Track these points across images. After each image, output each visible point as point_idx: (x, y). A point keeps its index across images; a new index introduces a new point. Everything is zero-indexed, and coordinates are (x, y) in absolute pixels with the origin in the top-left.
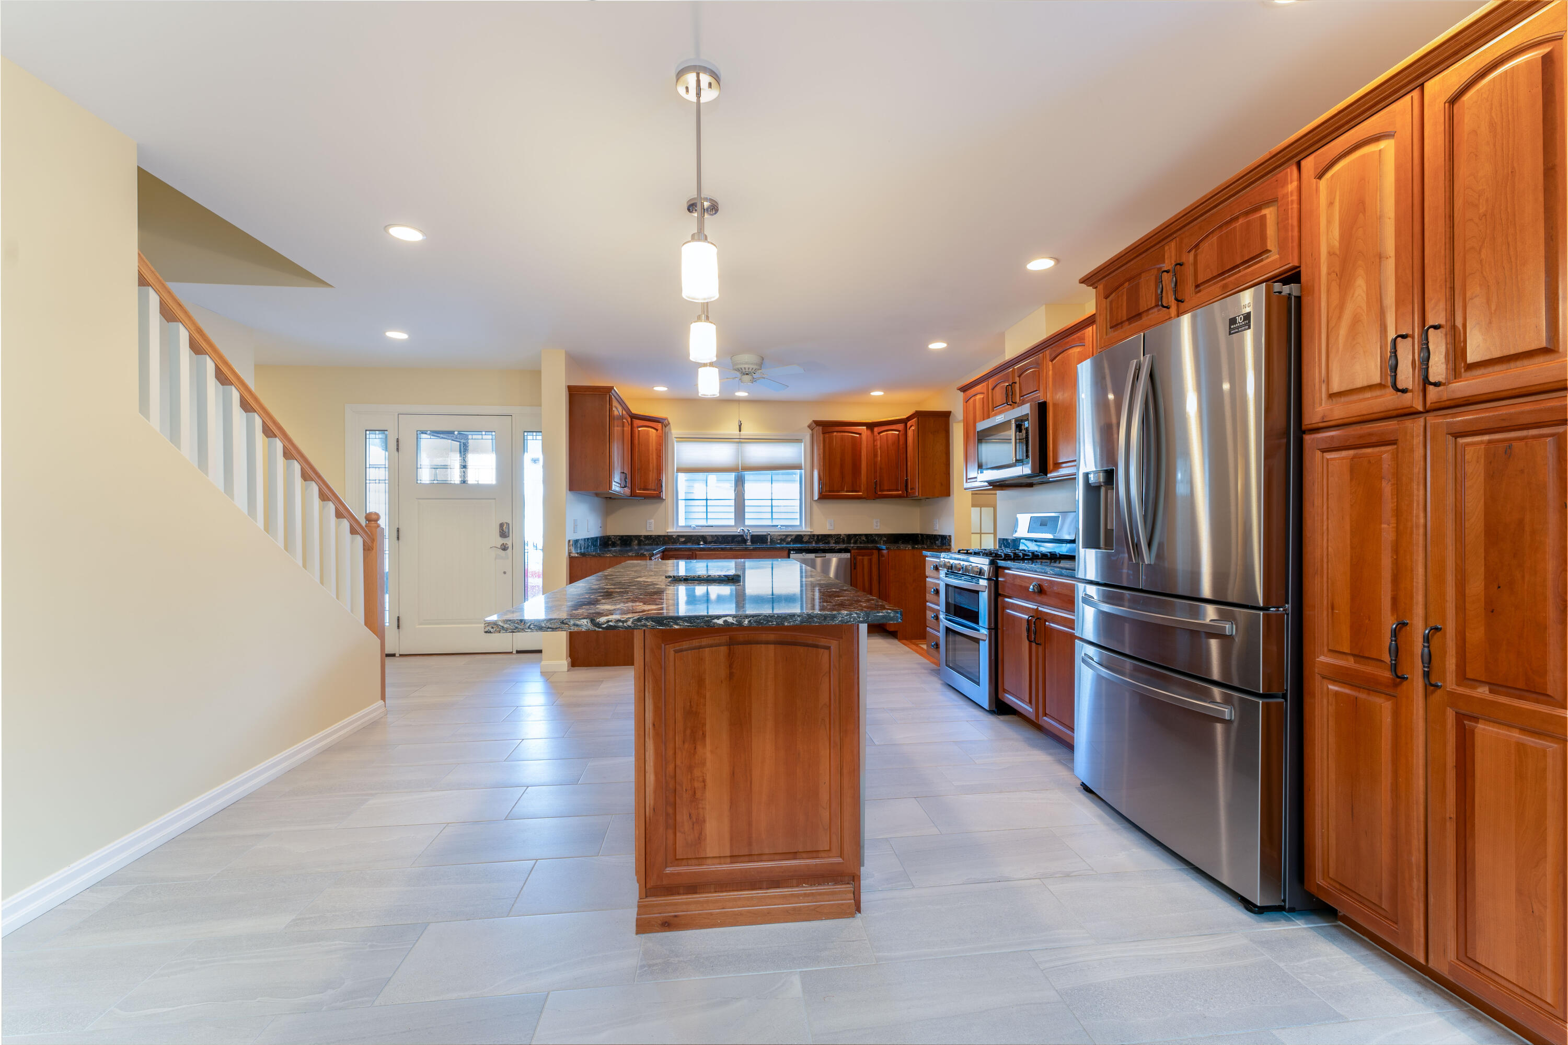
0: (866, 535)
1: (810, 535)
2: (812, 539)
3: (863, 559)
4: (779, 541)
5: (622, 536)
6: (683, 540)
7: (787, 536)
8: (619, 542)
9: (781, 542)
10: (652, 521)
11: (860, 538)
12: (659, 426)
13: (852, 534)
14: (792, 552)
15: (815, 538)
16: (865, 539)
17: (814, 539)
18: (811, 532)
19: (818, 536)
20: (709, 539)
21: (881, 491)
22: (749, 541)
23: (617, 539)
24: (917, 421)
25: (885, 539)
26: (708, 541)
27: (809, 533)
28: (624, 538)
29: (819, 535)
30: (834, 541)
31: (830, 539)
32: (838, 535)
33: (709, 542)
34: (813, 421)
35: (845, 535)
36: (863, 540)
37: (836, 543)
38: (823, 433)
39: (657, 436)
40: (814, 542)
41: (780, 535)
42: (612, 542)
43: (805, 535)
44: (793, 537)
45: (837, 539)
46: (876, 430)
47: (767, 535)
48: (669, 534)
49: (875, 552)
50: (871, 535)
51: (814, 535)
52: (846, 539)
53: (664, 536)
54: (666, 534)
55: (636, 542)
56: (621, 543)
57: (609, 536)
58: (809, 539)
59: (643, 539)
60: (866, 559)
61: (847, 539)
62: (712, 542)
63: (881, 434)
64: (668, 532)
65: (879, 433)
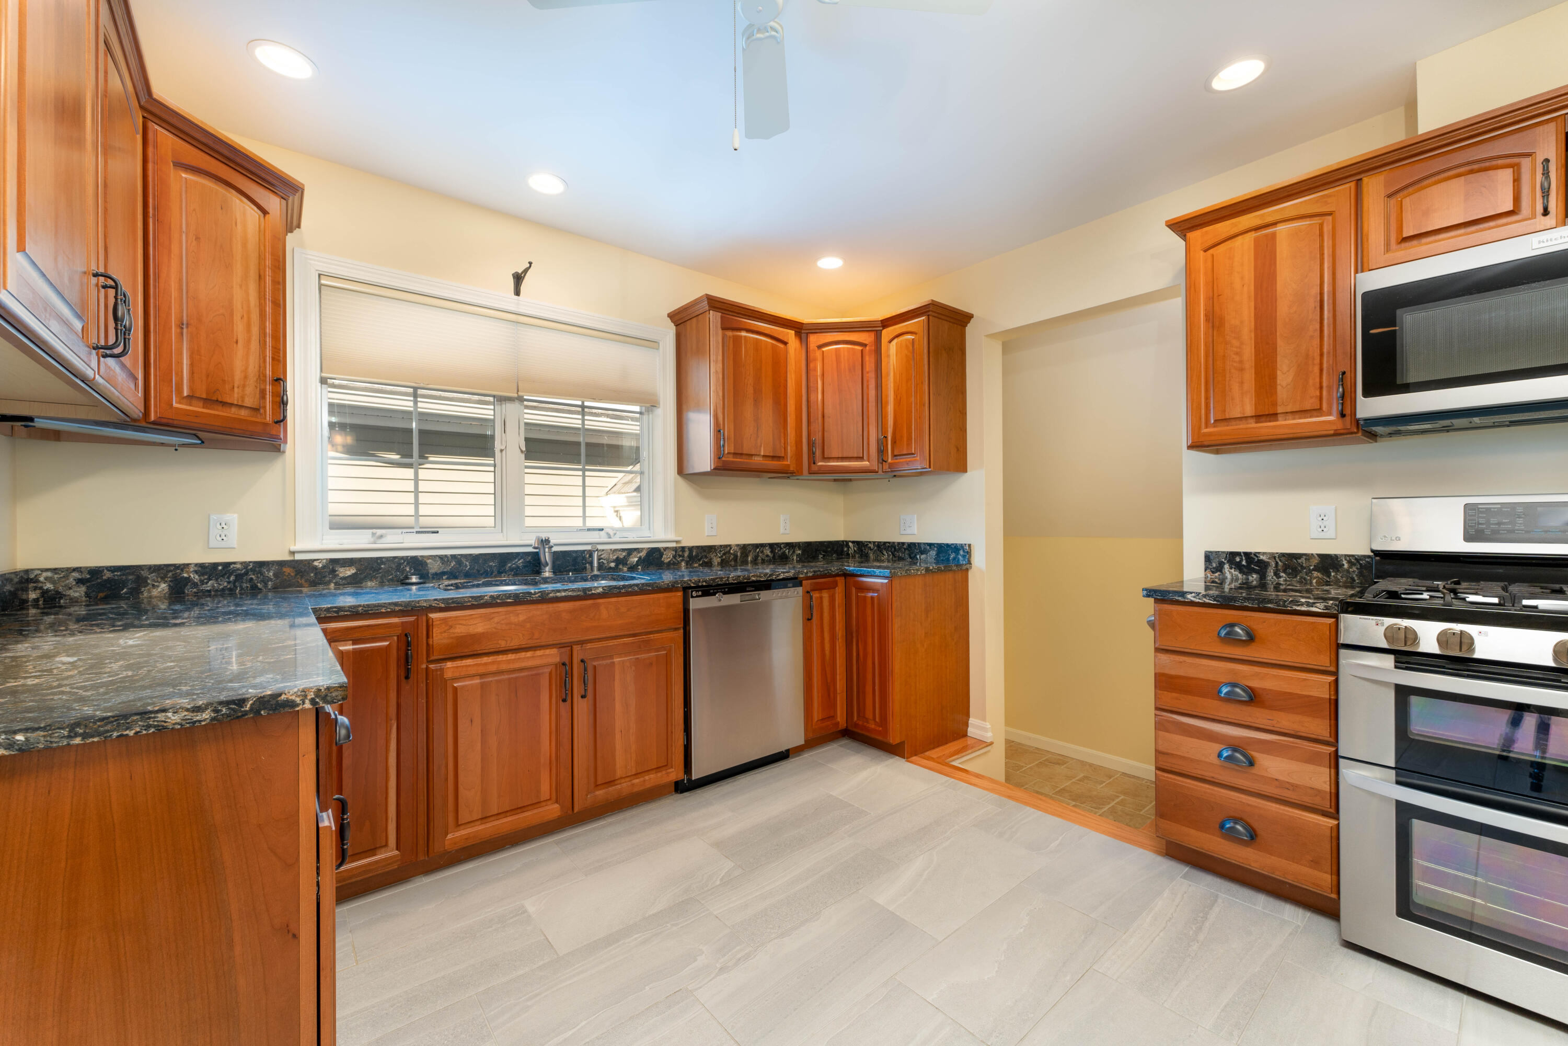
0: (772, 546)
1: (675, 549)
2: (680, 556)
3: (821, 598)
4: (613, 565)
5: (95, 572)
6: (350, 571)
7: (630, 552)
8: (79, 592)
9: (617, 566)
10: (232, 518)
11: (762, 552)
12: (273, 203)
13: (749, 545)
14: (694, 594)
15: (686, 554)
16: (769, 554)
17: (683, 557)
18: (677, 542)
19: (691, 549)
20: (434, 567)
21: (824, 458)
22: (547, 569)
23: (71, 581)
24: (926, 321)
25: (799, 552)
26: (432, 571)
27: (674, 545)
28: (108, 575)
29: (693, 547)
30: (719, 560)
31: (712, 555)
32: (726, 546)
33: (436, 574)
34: (707, 295)
35: (738, 545)
36: (767, 556)
37: (724, 564)
38: (723, 329)
39: (261, 232)
40: (683, 564)
41: (616, 550)
42: (45, 593)
43: (666, 549)
44: (643, 554)
45: (724, 554)
46: (814, 340)
47: (591, 553)
48: (298, 557)
49: (841, 581)
50: (778, 545)
51: (683, 548)
52: (739, 554)
53: (281, 564)
54: (287, 558)
55: (163, 586)
56: (87, 595)
57: (27, 571)
58: (674, 557)
59: (196, 578)
60: (825, 595)
61: (742, 553)
62: (443, 573)
63: (824, 349)
64: (293, 553)
65: (820, 347)
